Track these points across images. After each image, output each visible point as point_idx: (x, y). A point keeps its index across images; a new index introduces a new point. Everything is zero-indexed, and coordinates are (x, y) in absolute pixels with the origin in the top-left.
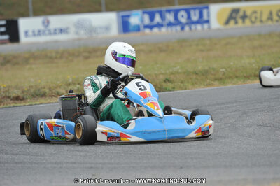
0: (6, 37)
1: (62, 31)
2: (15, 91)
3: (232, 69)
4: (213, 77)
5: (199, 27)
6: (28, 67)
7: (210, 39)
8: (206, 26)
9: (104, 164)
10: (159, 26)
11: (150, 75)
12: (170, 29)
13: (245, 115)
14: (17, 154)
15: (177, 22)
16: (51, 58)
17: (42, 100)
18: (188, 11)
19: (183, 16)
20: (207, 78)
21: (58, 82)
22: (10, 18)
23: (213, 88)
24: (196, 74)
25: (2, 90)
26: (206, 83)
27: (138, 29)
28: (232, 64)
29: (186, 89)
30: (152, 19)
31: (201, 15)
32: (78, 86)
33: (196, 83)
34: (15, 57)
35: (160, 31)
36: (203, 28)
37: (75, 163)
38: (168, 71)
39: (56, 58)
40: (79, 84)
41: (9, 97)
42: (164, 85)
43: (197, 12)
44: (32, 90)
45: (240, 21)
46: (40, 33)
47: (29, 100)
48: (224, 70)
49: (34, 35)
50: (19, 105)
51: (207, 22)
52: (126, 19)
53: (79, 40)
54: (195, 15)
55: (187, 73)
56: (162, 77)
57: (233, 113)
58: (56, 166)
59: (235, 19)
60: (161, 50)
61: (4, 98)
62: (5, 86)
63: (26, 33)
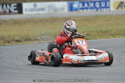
0: (17, 11)
1: (42, 9)
2: (17, 37)
3: (118, 30)
4: (109, 34)
5: (105, 10)
6: (25, 25)
7: (109, 16)
8: (108, 9)
9: (54, 75)
10: (87, 8)
12: (91, 10)
13: (123, 53)
14: (14, 69)
15: (95, 7)
16: (36, 22)
17: (29, 42)
18: (100, 2)
19: (97, 4)
20: (106, 34)
21: (37, 34)
22: (19, 2)
23: (109, 39)
24: (102, 32)
25: (11, 37)
26: (106, 37)
27: (77, 10)
28: (118, 28)
29: (96, 39)
30: (83, 5)
31: (106, 4)
32: (46, 36)
33: (101, 37)
34: (19, 21)
35: (87, 11)
36: (106, 10)
37: (40, 75)
38: (88, 30)
39: (38, 22)
40: (47, 35)
41: (14, 40)
42: (87, 37)
43: (104, 3)
44: (25, 37)
45: (124, 7)
46: (32, 10)
47: (23, 42)
48: (115, 31)
49: (29, 11)
50: (18, 44)
51: (109, 7)
52: (71, 5)
53: (50, 14)
54: (103, 4)
55: (98, 32)
56: (86, 33)
57: (118, 52)
59: (121, 6)
60: (87, 20)
61: (11, 40)
62: (13, 34)
63: (26, 10)
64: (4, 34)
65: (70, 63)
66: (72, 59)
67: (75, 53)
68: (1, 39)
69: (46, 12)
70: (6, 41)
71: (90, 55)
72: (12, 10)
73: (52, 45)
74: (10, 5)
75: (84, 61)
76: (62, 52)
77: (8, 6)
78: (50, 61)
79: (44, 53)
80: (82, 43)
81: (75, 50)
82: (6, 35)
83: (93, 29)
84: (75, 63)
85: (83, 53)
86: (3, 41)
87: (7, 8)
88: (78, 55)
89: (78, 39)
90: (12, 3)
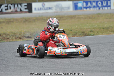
0: (27, 10)
1: (50, 8)
2: (28, 34)
4: (111, 30)
5: (106, 8)
6: (34, 23)
7: (110, 14)
8: (109, 8)
10: (90, 7)
11: (84, 28)
12: (94, 9)
15: (97, 6)
16: (44, 20)
19: (100, 4)
20: (108, 30)
23: (110, 35)
24: (104, 29)
25: (22, 33)
26: (107, 33)
27: (81, 8)
29: (99, 35)
30: (87, 4)
31: (107, 3)
33: (103, 33)
34: (29, 19)
35: (90, 9)
41: (25, 36)
42: (90, 33)
43: (106, 2)
44: (35, 34)
46: (41, 9)
47: (33, 38)
49: (38, 10)
50: (29, 40)
51: (110, 6)
52: (76, 4)
55: (100, 28)
56: (89, 30)
58: (41, 68)
60: (90, 18)
61: (23, 37)
62: (23, 31)
63: (35, 9)
64: (16, 31)
65: (54, 54)
66: (55, 51)
67: (57, 46)
68: (14, 35)
69: (54, 10)
70: (18, 37)
71: (71, 48)
72: (23, 9)
73: (37, 39)
74: (21, 5)
75: (65, 53)
76: (46, 45)
77: (19, 6)
78: (36, 53)
79: (31, 46)
80: (64, 37)
81: (58, 43)
82: (18, 32)
83: (96, 26)
84: (58, 54)
85: (64, 46)
86: (15, 37)
87: (18, 8)
88: (61, 48)
89: (60, 34)
90: (23, 3)
